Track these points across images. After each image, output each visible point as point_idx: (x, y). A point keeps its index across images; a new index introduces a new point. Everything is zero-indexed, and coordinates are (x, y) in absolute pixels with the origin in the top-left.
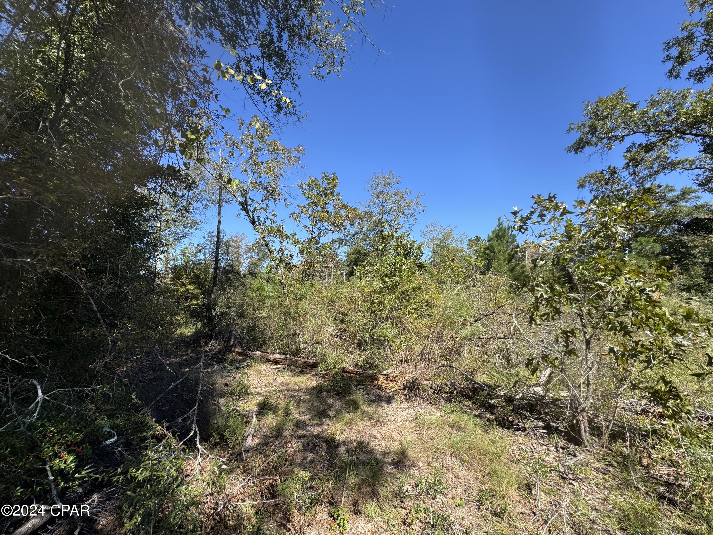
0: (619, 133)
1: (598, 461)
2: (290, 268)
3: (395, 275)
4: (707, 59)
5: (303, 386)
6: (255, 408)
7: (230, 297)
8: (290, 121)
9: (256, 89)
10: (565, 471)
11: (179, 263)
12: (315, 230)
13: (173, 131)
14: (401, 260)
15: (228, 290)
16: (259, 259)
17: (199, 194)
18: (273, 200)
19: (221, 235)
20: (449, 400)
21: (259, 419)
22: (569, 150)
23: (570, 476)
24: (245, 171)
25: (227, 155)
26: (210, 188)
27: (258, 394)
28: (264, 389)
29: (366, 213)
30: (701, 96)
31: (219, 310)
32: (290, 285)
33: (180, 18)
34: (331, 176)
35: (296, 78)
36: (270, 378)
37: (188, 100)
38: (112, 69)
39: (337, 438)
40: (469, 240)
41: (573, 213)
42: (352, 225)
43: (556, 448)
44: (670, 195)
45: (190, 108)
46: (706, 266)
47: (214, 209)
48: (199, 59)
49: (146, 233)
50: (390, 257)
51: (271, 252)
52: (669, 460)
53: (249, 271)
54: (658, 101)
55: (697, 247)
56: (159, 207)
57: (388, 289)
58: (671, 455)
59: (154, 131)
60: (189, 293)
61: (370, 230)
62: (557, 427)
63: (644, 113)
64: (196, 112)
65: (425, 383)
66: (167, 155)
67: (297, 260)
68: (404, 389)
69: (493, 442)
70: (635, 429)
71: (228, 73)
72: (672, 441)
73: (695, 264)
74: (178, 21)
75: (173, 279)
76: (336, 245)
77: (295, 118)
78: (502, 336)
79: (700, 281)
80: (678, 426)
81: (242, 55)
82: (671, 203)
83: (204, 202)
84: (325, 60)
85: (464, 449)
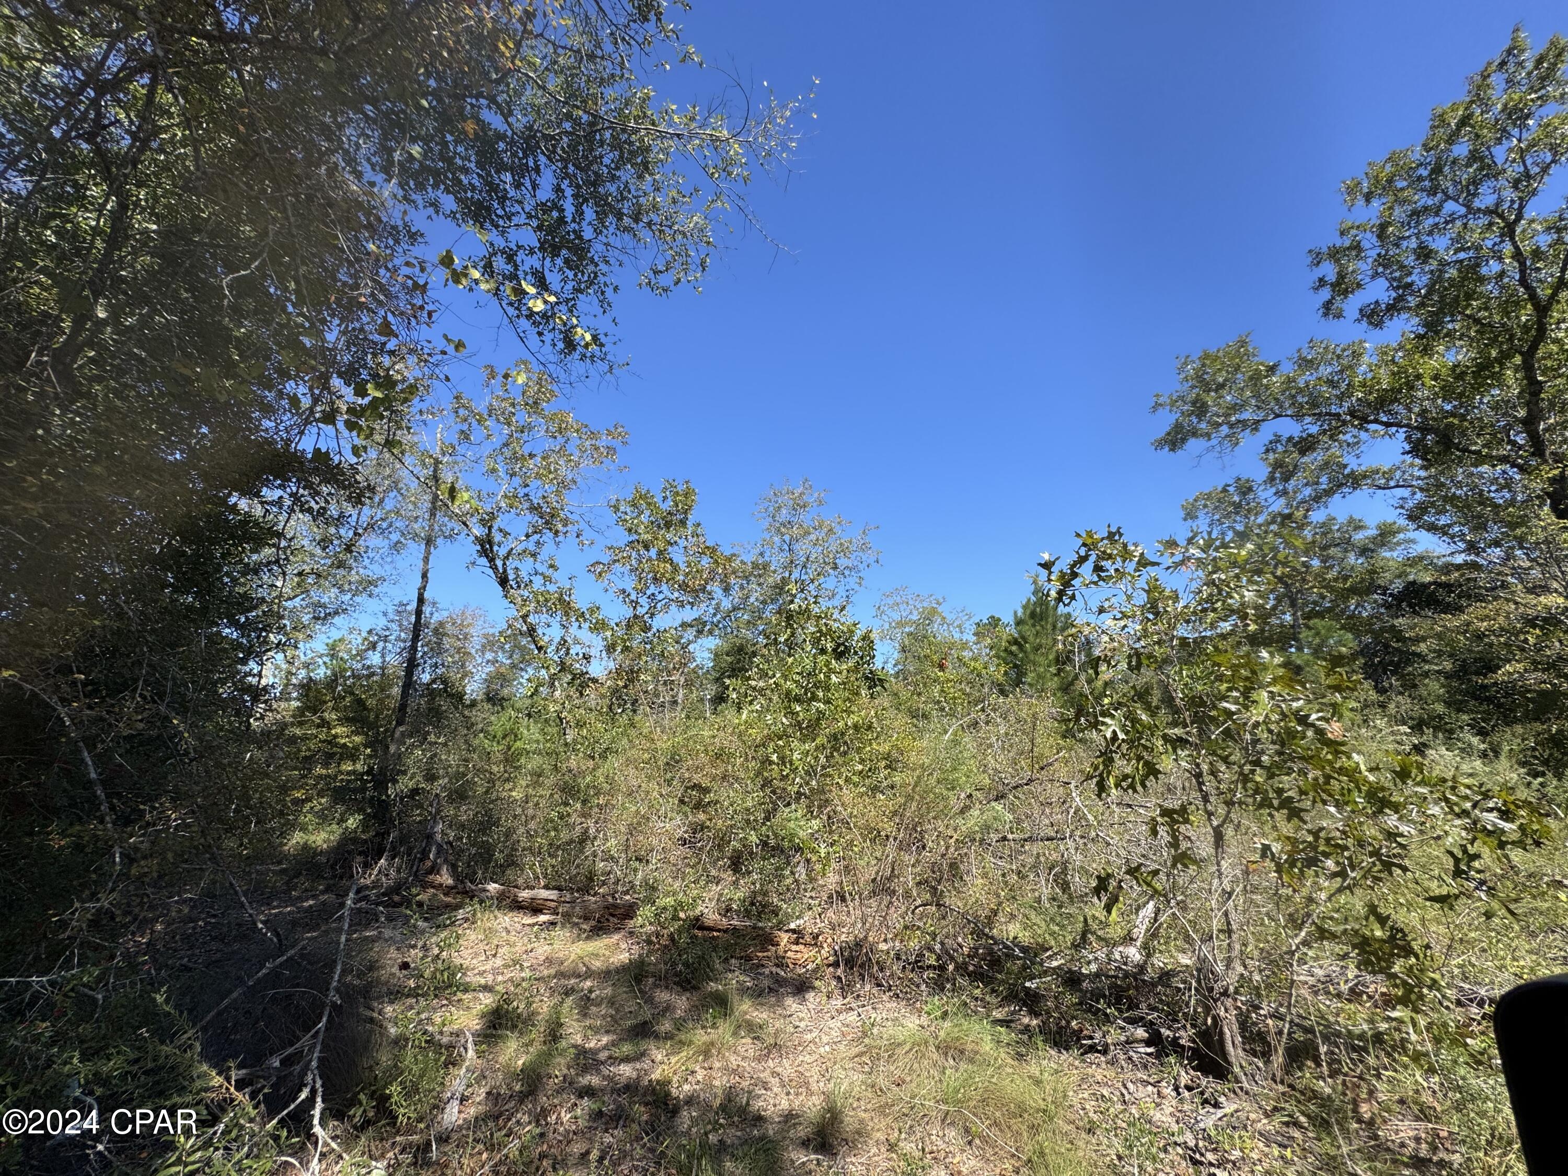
0: (1248, 415)
1: (1267, 1115)
2: (584, 685)
3: (814, 698)
4: (1387, 290)
5: (597, 964)
6: (475, 1024)
7: (435, 755)
8: (592, 372)
9: (524, 308)
10: (1196, 1146)
11: (321, 673)
12: (643, 601)
13: (336, 382)
14: (828, 663)
15: (432, 738)
16: (513, 666)
17: (382, 519)
18: (551, 535)
19: (427, 609)
20: (938, 986)
21: (480, 1054)
22: (1159, 444)
23: (1210, 1157)
24: (494, 471)
25: (454, 438)
26: (411, 507)
27: (487, 988)
28: (500, 978)
29: (755, 566)
30: (1386, 353)
31: (405, 784)
32: (580, 725)
33: (374, 170)
34: (680, 489)
35: (609, 292)
36: (519, 948)
37: (375, 322)
38: (213, 256)
39: (674, 1092)
40: (978, 624)
41: (1158, 564)
42: (727, 590)
43: (1176, 1089)
44: (1359, 537)
45: (376, 337)
46: (1446, 678)
47: (415, 550)
48: (406, 247)
49: (246, 603)
50: (806, 658)
51: (540, 649)
52: (1416, 1103)
53: (487, 694)
54: (1311, 361)
55: (1424, 639)
56: (283, 543)
57: (801, 729)
58: (1417, 1092)
59: (292, 383)
60: (337, 745)
61: (764, 602)
62: (1176, 1039)
63: (1289, 380)
64: (391, 346)
65: (883, 946)
66: (315, 430)
67: (599, 668)
68: (836, 965)
69: (1038, 1082)
70: (1338, 1034)
71: (466, 275)
72: (1417, 1057)
73: (1426, 674)
74: (369, 175)
75: (300, 712)
76: (690, 634)
77: (603, 367)
78: (1053, 834)
79: (1440, 708)
80: (1422, 1022)
81: (500, 242)
82: (1364, 551)
83: (395, 537)
84: (669, 258)
85: (972, 1104)
